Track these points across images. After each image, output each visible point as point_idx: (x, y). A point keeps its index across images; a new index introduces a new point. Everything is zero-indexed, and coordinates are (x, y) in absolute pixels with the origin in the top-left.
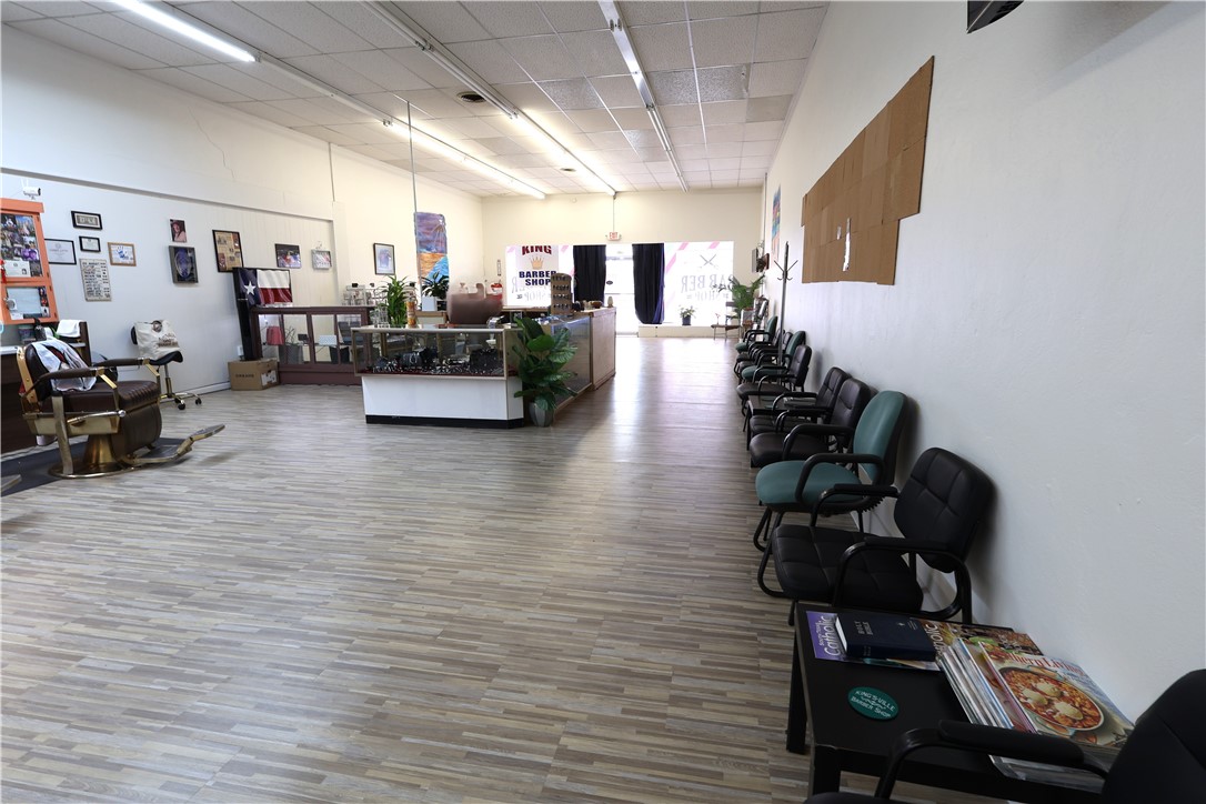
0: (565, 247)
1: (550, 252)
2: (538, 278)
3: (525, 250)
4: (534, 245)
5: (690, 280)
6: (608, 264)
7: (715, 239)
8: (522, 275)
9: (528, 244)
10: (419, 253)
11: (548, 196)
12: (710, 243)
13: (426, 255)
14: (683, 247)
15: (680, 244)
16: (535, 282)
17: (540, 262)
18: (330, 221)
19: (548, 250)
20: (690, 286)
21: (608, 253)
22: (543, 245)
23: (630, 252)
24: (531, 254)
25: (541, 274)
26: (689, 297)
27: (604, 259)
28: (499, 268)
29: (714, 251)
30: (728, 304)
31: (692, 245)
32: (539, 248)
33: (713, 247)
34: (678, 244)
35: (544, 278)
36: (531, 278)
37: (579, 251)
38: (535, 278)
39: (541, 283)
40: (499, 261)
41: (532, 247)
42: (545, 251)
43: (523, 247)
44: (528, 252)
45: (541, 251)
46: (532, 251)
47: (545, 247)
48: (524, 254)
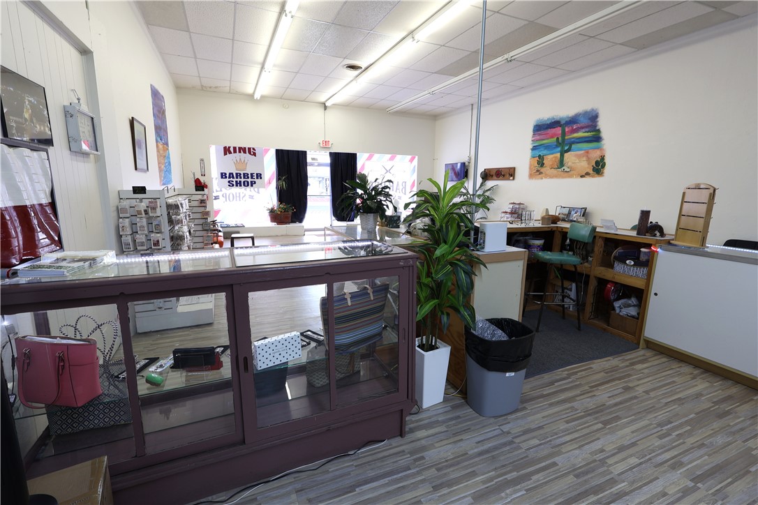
0: (268, 150)
1: (254, 154)
2: (243, 180)
3: (227, 151)
4: (237, 146)
6: (309, 169)
7: (393, 153)
8: (223, 176)
9: (232, 145)
10: (157, 143)
11: (261, 97)
12: (390, 156)
13: (161, 146)
14: (370, 158)
16: (238, 184)
19: (252, 152)
21: (309, 159)
22: (247, 146)
23: (328, 160)
24: (233, 154)
25: (246, 176)
27: (305, 164)
28: (203, 168)
31: (376, 156)
32: (242, 150)
33: (392, 159)
34: (367, 155)
35: (249, 180)
36: (234, 180)
37: (282, 156)
38: (238, 180)
39: (246, 184)
40: (202, 160)
41: (235, 148)
42: (250, 153)
43: (225, 148)
44: (230, 153)
45: (245, 152)
46: (235, 152)
47: (249, 149)
48: (225, 154)
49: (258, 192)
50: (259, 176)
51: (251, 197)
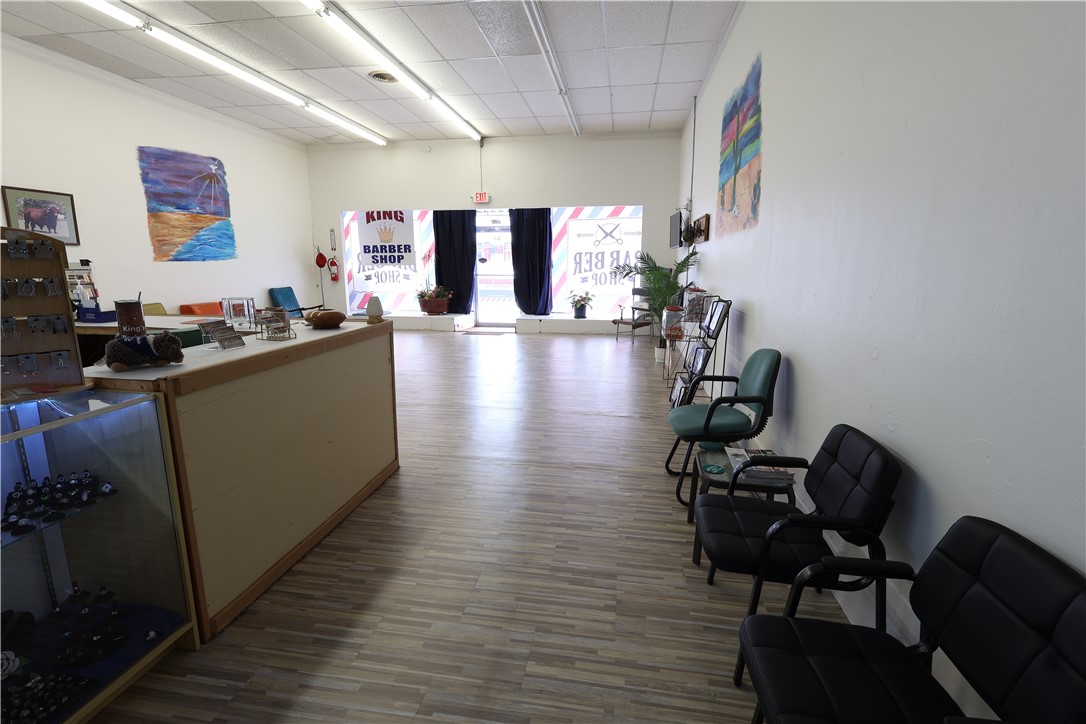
0: (422, 216)
1: (402, 220)
2: (388, 254)
3: (370, 217)
4: (382, 210)
5: (585, 259)
6: (479, 236)
7: (619, 202)
8: (366, 249)
9: (375, 208)
11: (390, 142)
12: (612, 208)
14: (575, 215)
15: (573, 209)
16: (384, 260)
17: (389, 232)
19: (398, 216)
20: (585, 265)
21: (481, 220)
22: (393, 210)
23: (506, 221)
24: (377, 221)
25: (392, 248)
26: (584, 280)
27: (473, 230)
28: (333, 240)
29: (615, 221)
30: (636, 292)
31: (588, 210)
32: (387, 215)
33: (615, 213)
34: (570, 210)
35: (396, 254)
36: (380, 254)
37: (441, 218)
38: (384, 254)
39: (392, 260)
40: (332, 231)
41: (379, 213)
42: (396, 218)
43: (368, 213)
44: (374, 220)
45: (390, 218)
46: (379, 218)
47: (396, 212)
48: (368, 222)
49: (415, 271)
50: (408, 248)
51: (407, 277)
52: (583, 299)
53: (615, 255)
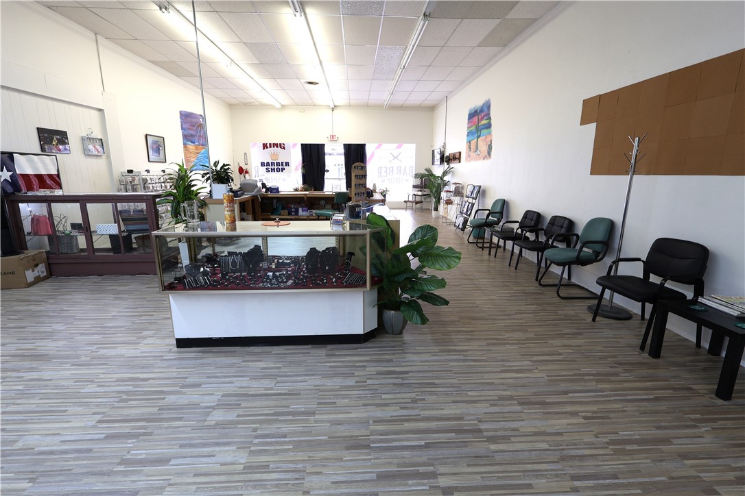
0: (295, 145)
1: (284, 148)
2: (276, 167)
3: (265, 146)
4: (272, 143)
5: (383, 170)
6: (327, 158)
7: (400, 142)
8: (263, 164)
9: (268, 142)
10: (185, 145)
11: (283, 107)
12: (397, 145)
13: (191, 147)
14: (378, 148)
15: (376, 145)
16: (273, 170)
17: (277, 155)
18: (100, 110)
19: (282, 146)
20: (383, 174)
21: (327, 150)
22: (279, 143)
23: (342, 151)
24: (269, 149)
25: (278, 164)
26: (383, 181)
27: (324, 154)
28: (246, 159)
29: (399, 151)
30: (415, 187)
31: (385, 146)
32: (276, 145)
33: (399, 147)
35: (280, 167)
36: (270, 167)
37: (305, 148)
38: (273, 167)
39: (278, 170)
40: (245, 154)
41: (270, 144)
42: (281, 147)
43: (264, 144)
44: (267, 148)
45: (277, 147)
46: (270, 147)
47: (280, 144)
48: (264, 149)
49: (289, 176)
50: (287, 164)
51: (284, 180)
52: (384, 191)
53: (399, 168)
